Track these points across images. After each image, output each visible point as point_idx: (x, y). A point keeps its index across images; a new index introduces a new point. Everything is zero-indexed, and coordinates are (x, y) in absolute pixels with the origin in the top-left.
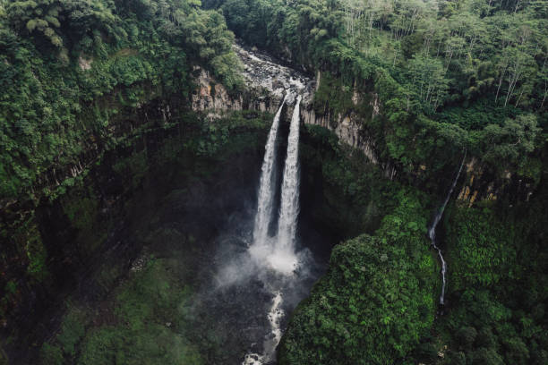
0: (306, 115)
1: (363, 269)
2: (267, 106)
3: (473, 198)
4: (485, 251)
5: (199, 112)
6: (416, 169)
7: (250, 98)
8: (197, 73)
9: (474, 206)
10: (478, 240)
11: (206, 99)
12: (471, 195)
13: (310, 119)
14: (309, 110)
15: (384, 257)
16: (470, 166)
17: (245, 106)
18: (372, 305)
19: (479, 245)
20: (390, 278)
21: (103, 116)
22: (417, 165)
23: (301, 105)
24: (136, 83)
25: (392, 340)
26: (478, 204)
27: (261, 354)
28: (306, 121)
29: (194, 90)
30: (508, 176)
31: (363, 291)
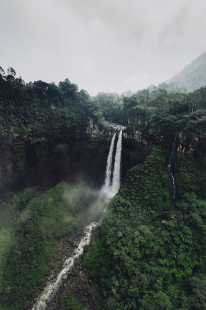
0: (124, 134)
1: (138, 176)
2: (112, 133)
3: (184, 150)
4: (191, 174)
5: (89, 134)
6: (159, 138)
7: (106, 130)
8: (89, 120)
9: (185, 154)
10: (188, 169)
11: (91, 129)
12: (182, 149)
13: (126, 135)
14: (125, 132)
15: (146, 171)
16: (180, 135)
17: (104, 133)
18: (141, 191)
19: (189, 172)
20: (149, 180)
21: (56, 125)
22: (159, 135)
23: (123, 130)
24: (68, 118)
25: (149, 208)
26: (186, 153)
27: (97, 222)
28: (124, 136)
29: (88, 125)
30: (197, 139)
31: (138, 186)
